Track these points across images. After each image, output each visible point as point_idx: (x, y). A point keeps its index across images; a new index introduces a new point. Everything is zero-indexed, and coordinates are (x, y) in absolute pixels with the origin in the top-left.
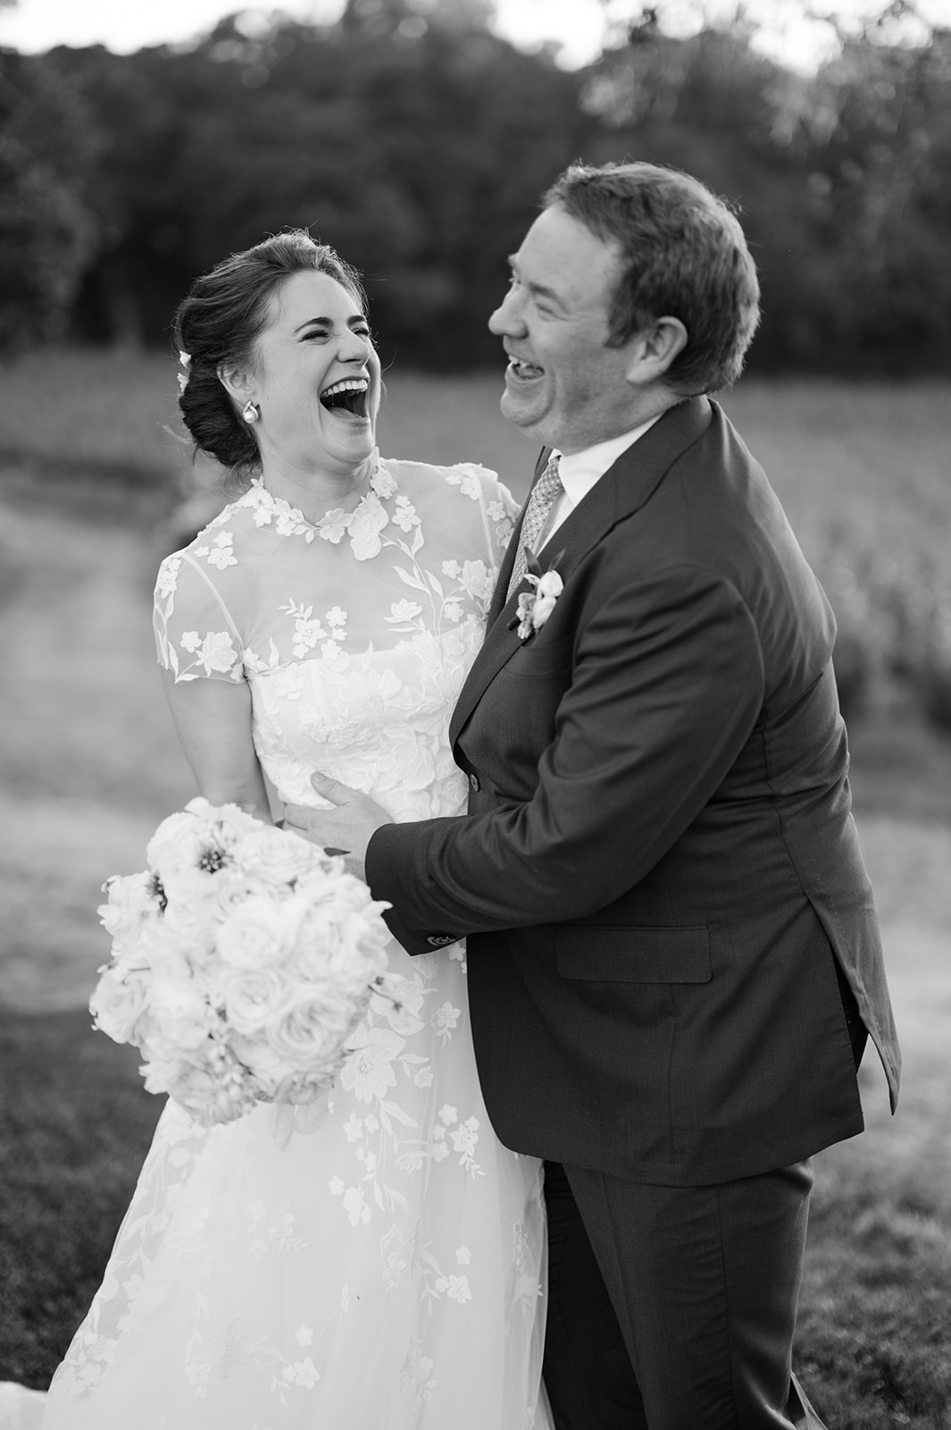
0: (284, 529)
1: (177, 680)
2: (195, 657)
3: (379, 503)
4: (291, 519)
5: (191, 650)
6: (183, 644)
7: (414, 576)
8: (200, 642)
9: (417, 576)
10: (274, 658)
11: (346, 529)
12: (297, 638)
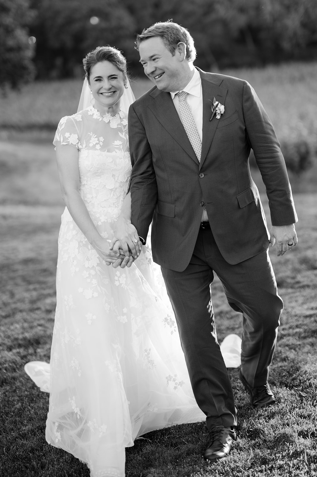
0: (95, 117)
1: (61, 144)
2: (68, 139)
3: (119, 118)
4: (97, 115)
5: (67, 137)
6: (65, 135)
7: (123, 135)
8: (70, 136)
9: (124, 135)
10: (84, 146)
11: (110, 120)
12: (91, 141)
